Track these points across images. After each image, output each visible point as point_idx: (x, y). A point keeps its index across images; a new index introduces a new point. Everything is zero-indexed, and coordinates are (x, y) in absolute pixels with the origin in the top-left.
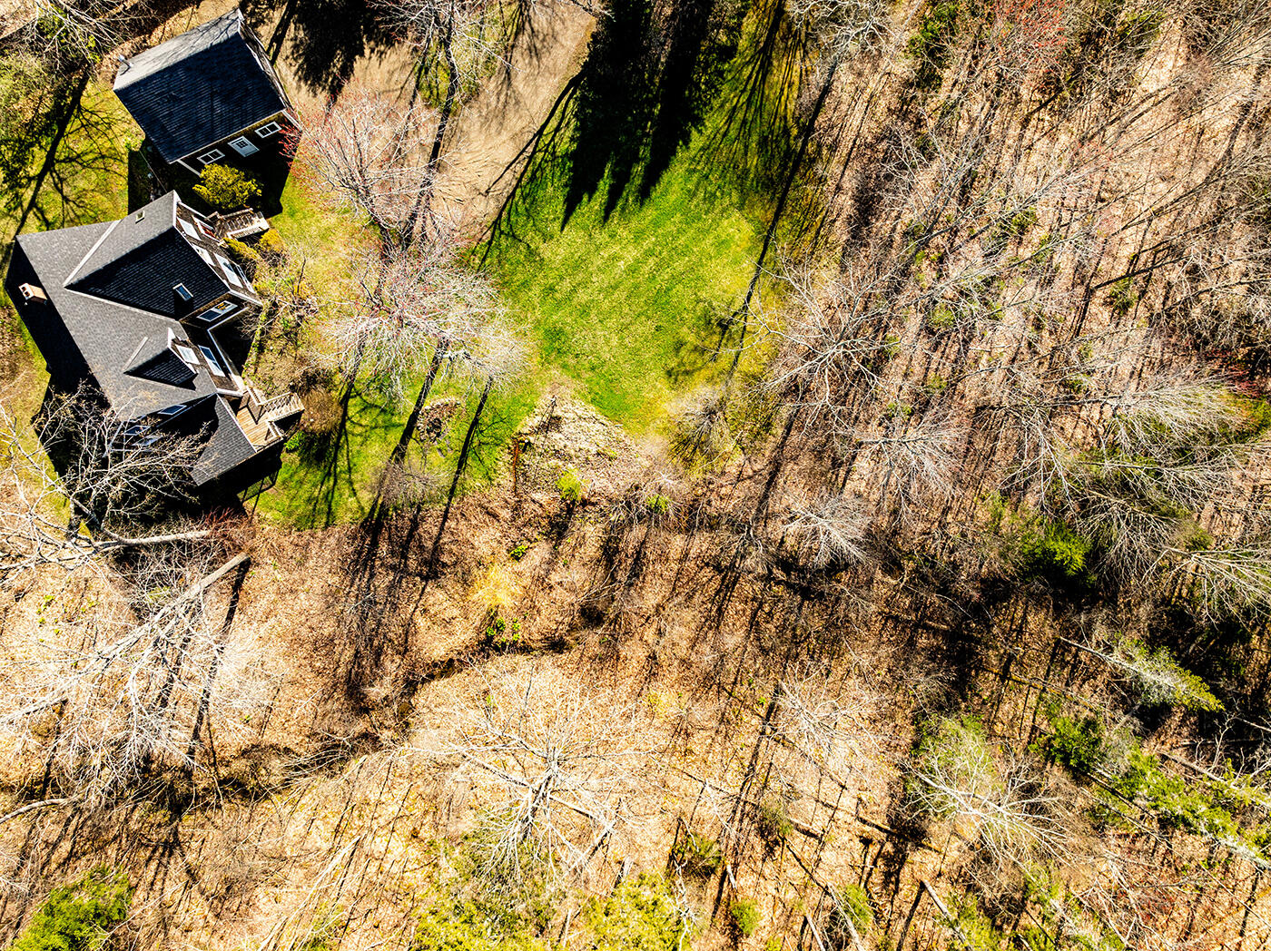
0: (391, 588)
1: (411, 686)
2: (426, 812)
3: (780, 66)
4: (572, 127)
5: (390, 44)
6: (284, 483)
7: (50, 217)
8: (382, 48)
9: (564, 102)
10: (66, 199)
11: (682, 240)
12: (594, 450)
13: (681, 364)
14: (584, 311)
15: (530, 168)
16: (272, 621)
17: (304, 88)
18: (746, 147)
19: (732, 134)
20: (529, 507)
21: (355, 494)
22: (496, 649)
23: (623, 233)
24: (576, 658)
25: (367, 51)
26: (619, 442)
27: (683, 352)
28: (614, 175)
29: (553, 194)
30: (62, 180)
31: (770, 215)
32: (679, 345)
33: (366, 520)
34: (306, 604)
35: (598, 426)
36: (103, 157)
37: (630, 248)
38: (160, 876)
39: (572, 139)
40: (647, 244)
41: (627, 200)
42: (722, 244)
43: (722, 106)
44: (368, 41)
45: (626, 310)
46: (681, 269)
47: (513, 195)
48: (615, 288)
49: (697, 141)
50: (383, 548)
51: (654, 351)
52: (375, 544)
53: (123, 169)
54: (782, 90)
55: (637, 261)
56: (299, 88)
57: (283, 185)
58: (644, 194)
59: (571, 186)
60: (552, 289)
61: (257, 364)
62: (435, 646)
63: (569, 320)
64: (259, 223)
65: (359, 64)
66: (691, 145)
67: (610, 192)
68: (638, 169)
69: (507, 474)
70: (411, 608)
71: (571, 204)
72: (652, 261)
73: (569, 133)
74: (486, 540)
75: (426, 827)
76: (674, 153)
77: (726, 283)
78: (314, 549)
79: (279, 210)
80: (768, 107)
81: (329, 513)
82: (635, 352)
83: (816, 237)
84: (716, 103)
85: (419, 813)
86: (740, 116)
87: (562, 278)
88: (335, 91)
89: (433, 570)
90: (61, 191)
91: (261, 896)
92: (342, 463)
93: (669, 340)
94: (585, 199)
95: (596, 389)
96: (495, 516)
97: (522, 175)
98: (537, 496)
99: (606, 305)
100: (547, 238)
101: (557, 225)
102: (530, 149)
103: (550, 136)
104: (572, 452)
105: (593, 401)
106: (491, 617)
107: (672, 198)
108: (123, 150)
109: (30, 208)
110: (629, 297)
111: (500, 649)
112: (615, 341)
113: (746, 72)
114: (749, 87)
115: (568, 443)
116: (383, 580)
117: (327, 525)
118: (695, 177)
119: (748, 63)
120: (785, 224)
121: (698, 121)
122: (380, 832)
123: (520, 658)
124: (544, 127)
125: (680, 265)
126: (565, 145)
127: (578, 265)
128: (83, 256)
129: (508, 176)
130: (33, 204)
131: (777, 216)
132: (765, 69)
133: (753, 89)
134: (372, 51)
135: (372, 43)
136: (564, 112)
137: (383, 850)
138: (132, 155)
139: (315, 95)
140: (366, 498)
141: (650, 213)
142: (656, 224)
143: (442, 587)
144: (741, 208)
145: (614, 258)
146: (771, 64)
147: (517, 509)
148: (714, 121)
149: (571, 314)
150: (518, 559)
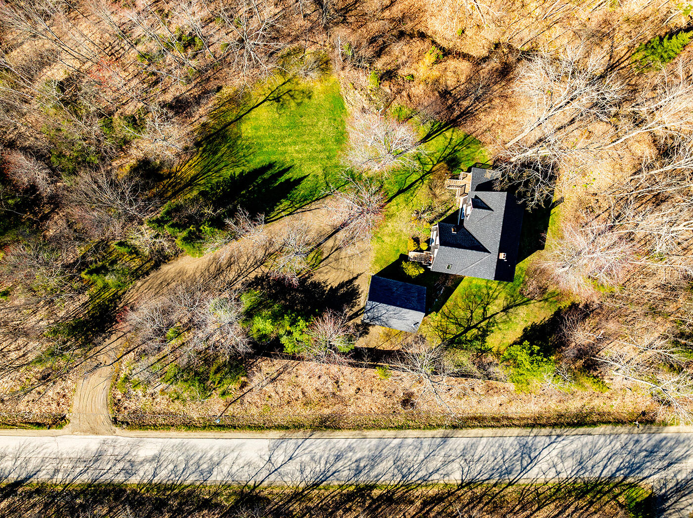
0: (464, 99)
1: (485, 59)
2: (513, 11)
3: (188, 175)
4: (278, 208)
5: (319, 283)
6: (473, 160)
7: (482, 311)
8: (323, 284)
9: (274, 219)
10: (472, 312)
11: (269, 141)
12: (356, 92)
13: (303, 97)
14: (322, 142)
15: (303, 204)
16: (514, 119)
17: (360, 291)
18: (222, 156)
19: (223, 164)
20: (394, 89)
21: (451, 138)
22: (444, 51)
23: (288, 159)
24: (419, 26)
25: (329, 287)
26: (346, 88)
27: (299, 101)
28: (276, 180)
29: (302, 190)
30: (468, 320)
31: (232, 125)
32: (299, 104)
33: (454, 127)
34: (498, 116)
35: (348, 99)
36: (448, 317)
37: (290, 151)
38: (622, 60)
39: (281, 204)
40: (282, 149)
41: (278, 168)
42: (256, 129)
43: (220, 176)
44: (325, 291)
45: (308, 131)
46: (277, 131)
47: (317, 199)
48: (305, 142)
49: (238, 171)
50: (456, 113)
51: (309, 110)
52: (459, 117)
53: (444, 308)
54: (194, 166)
55: (291, 145)
56: (362, 292)
57: (393, 263)
58: (271, 166)
59: (294, 187)
60: (328, 158)
61: (450, 208)
62: (464, 66)
63: (330, 143)
64: (412, 255)
65: (335, 285)
66: (241, 171)
67: (283, 175)
68: (266, 176)
69: (393, 106)
70: (462, 87)
71: (299, 181)
72: (286, 141)
73: (281, 206)
74: (418, 90)
75: (517, 5)
76: (249, 173)
77: (265, 114)
78: (479, 132)
79: (401, 255)
80: (203, 164)
81: (465, 139)
82: (316, 114)
83: (222, 106)
84: (221, 179)
85: (516, 13)
86: (216, 168)
87: (322, 159)
88: (351, 281)
89: (445, 94)
90: (471, 316)
91: (593, 25)
92: (448, 151)
93: (301, 110)
94: (292, 180)
95: (339, 112)
96: (409, 96)
97: (308, 204)
98: (389, 91)
99: (314, 138)
100: (316, 176)
101: (310, 178)
102: (298, 211)
103: (288, 210)
104: (365, 96)
105: (344, 108)
106: (437, 61)
107: (262, 158)
108: (439, 315)
109: (487, 318)
110: (303, 135)
111: (442, 49)
112: (320, 123)
113: (202, 182)
114: (206, 175)
115: (363, 100)
116: (465, 103)
117: (469, 136)
118: (248, 159)
119: (199, 184)
120: (229, 119)
121: (232, 177)
122: (534, 16)
123: (438, 41)
124: (288, 215)
125: (277, 132)
126: (285, 203)
127: (312, 159)
128: (478, 264)
129: (313, 207)
130: (484, 319)
131: (230, 124)
132: (195, 178)
133: (204, 174)
134: (327, 286)
135: (325, 289)
136: (277, 215)
137: (538, 9)
138: (437, 311)
139: (359, 285)
140: (448, 134)
141: (273, 158)
142: (274, 153)
143: (446, 85)
144: (240, 136)
145: (298, 152)
146: (191, 178)
147: (399, 92)
148: (227, 173)
149: (328, 144)
150: (412, 76)
